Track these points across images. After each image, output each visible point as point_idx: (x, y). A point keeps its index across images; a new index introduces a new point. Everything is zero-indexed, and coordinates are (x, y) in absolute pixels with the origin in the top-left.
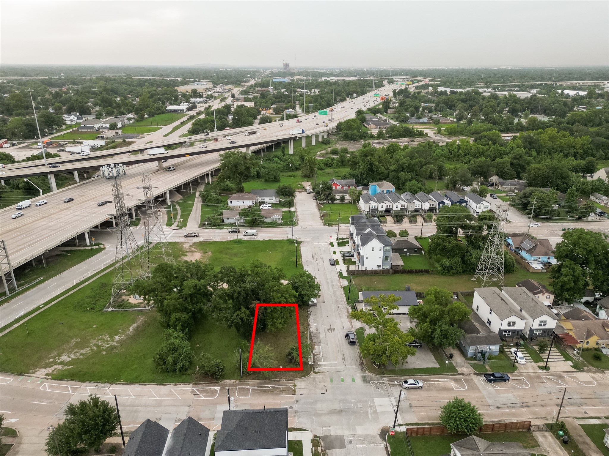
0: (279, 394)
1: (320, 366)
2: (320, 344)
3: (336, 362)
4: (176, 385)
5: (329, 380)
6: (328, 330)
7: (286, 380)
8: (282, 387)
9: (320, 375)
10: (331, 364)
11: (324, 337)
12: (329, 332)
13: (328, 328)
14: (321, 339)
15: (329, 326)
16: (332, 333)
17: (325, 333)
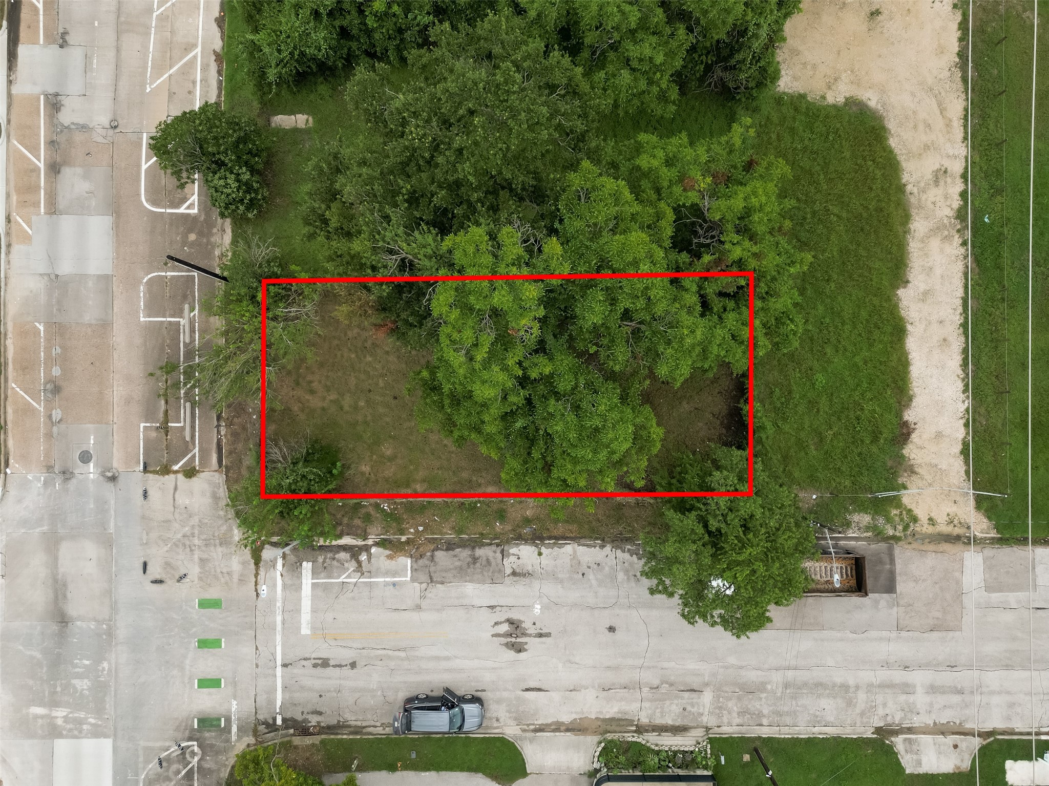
0: (149, 415)
1: (294, 568)
2: (424, 577)
3: (305, 630)
4: (219, 58)
5: (213, 593)
6: (511, 622)
7: (219, 443)
8: (183, 428)
9: (244, 563)
10: (298, 611)
11: (465, 602)
12: (501, 623)
13: (527, 625)
14: (453, 586)
15: (541, 629)
16: (493, 636)
17: (492, 607)
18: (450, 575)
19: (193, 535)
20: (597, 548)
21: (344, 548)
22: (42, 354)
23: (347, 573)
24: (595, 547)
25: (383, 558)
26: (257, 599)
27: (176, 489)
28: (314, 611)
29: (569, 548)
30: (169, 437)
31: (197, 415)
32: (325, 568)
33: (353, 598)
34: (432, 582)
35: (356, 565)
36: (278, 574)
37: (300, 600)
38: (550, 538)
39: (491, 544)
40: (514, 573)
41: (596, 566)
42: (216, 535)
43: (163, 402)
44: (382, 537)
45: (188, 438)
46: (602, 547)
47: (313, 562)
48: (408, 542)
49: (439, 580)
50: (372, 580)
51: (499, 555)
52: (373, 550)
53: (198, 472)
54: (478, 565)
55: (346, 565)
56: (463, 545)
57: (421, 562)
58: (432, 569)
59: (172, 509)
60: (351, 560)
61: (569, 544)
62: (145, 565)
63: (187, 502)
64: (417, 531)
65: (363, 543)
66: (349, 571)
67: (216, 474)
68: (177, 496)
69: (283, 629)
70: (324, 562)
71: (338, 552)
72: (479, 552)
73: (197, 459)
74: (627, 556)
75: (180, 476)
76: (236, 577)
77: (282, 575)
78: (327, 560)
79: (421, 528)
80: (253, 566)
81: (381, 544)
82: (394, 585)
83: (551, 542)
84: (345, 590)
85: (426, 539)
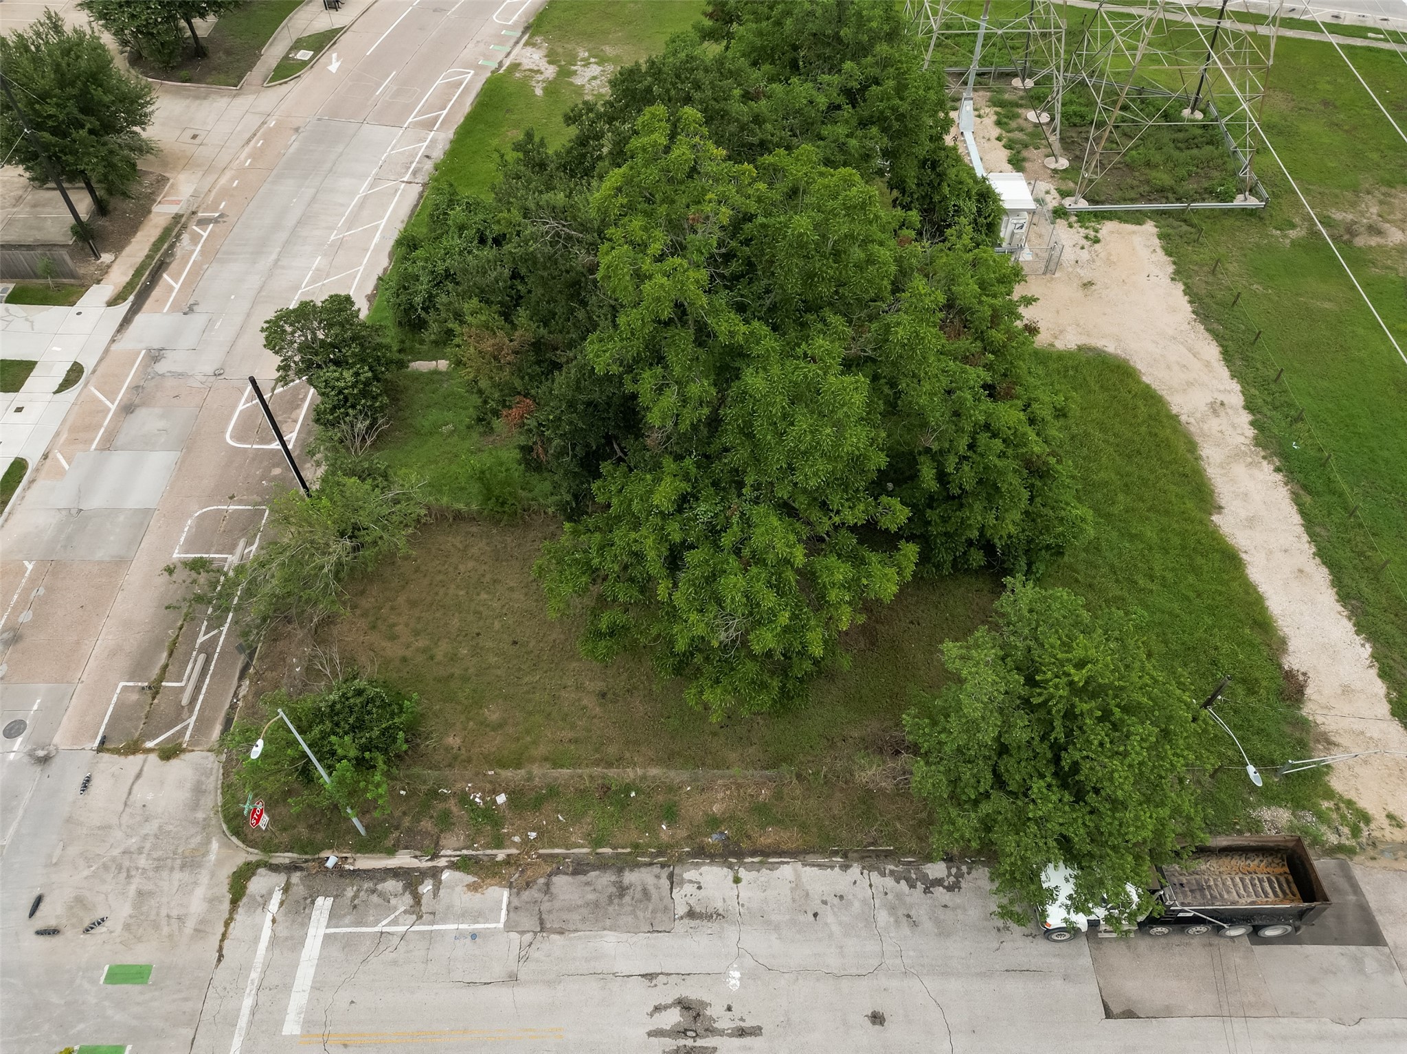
0: (137, 672)
1: (299, 908)
2: (529, 922)
3: (291, 1027)
5: (140, 955)
6: (684, 1005)
7: (233, 707)
8: (182, 689)
9: (212, 901)
10: (287, 988)
11: (600, 966)
12: (666, 1007)
13: (715, 1011)
14: (580, 938)
15: (742, 1019)
16: (650, 1034)
17: (650, 977)
18: (576, 916)
19: (140, 851)
20: (837, 869)
21: (395, 873)
22: (16, 597)
23: (393, 916)
24: (832, 867)
25: (459, 889)
26: (217, 966)
27: (138, 776)
28: (317, 987)
29: (788, 871)
30: (156, 701)
31: (211, 672)
32: (355, 907)
33: (395, 963)
34: (542, 930)
35: (411, 902)
36: (269, 917)
37: (295, 966)
38: (753, 854)
39: (651, 864)
40: (691, 914)
41: (836, 901)
42: (180, 851)
43: (165, 655)
44: (465, 852)
45: (185, 702)
46: (845, 867)
47: (336, 897)
48: (508, 861)
49: (556, 926)
50: (435, 927)
51: (665, 883)
52: (446, 875)
53: (184, 751)
54: (627, 899)
55: (393, 901)
56: (602, 865)
57: (526, 895)
58: (546, 906)
59: (121, 807)
60: (403, 894)
61: (788, 863)
62: (39, 900)
63: (150, 797)
64: (526, 840)
65: (430, 864)
66: (397, 913)
67: (212, 756)
68: (136, 787)
69: (251, 1023)
70: (355, 897)
71: (384, 880)
72: (630, 877)
73: (188, 733)
74: (889, 882)
75: (153, 757)
76: (190, 925)
77: (274, 921)
78: (362, 893)
79: (533, 835)
80: (226, 906)
81: (462, 865)
82: (474, 936)
83: (756, 860)
84: (382, 947)
85: (540, 856)
